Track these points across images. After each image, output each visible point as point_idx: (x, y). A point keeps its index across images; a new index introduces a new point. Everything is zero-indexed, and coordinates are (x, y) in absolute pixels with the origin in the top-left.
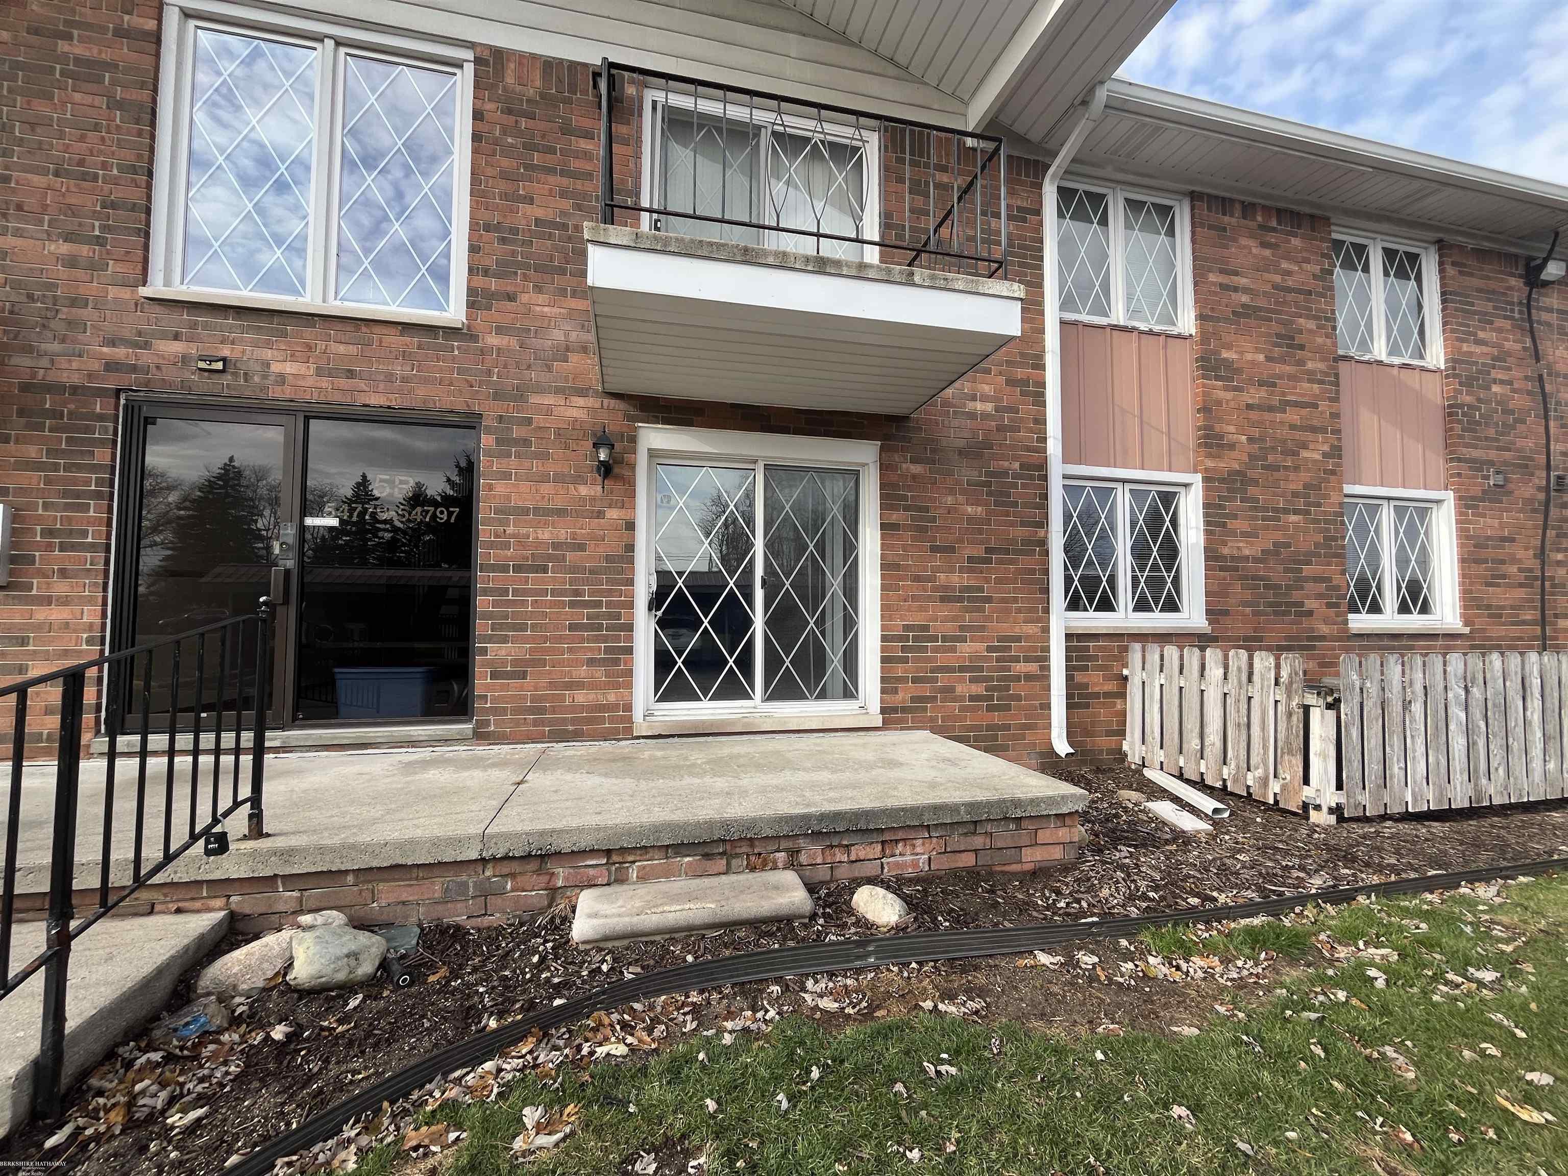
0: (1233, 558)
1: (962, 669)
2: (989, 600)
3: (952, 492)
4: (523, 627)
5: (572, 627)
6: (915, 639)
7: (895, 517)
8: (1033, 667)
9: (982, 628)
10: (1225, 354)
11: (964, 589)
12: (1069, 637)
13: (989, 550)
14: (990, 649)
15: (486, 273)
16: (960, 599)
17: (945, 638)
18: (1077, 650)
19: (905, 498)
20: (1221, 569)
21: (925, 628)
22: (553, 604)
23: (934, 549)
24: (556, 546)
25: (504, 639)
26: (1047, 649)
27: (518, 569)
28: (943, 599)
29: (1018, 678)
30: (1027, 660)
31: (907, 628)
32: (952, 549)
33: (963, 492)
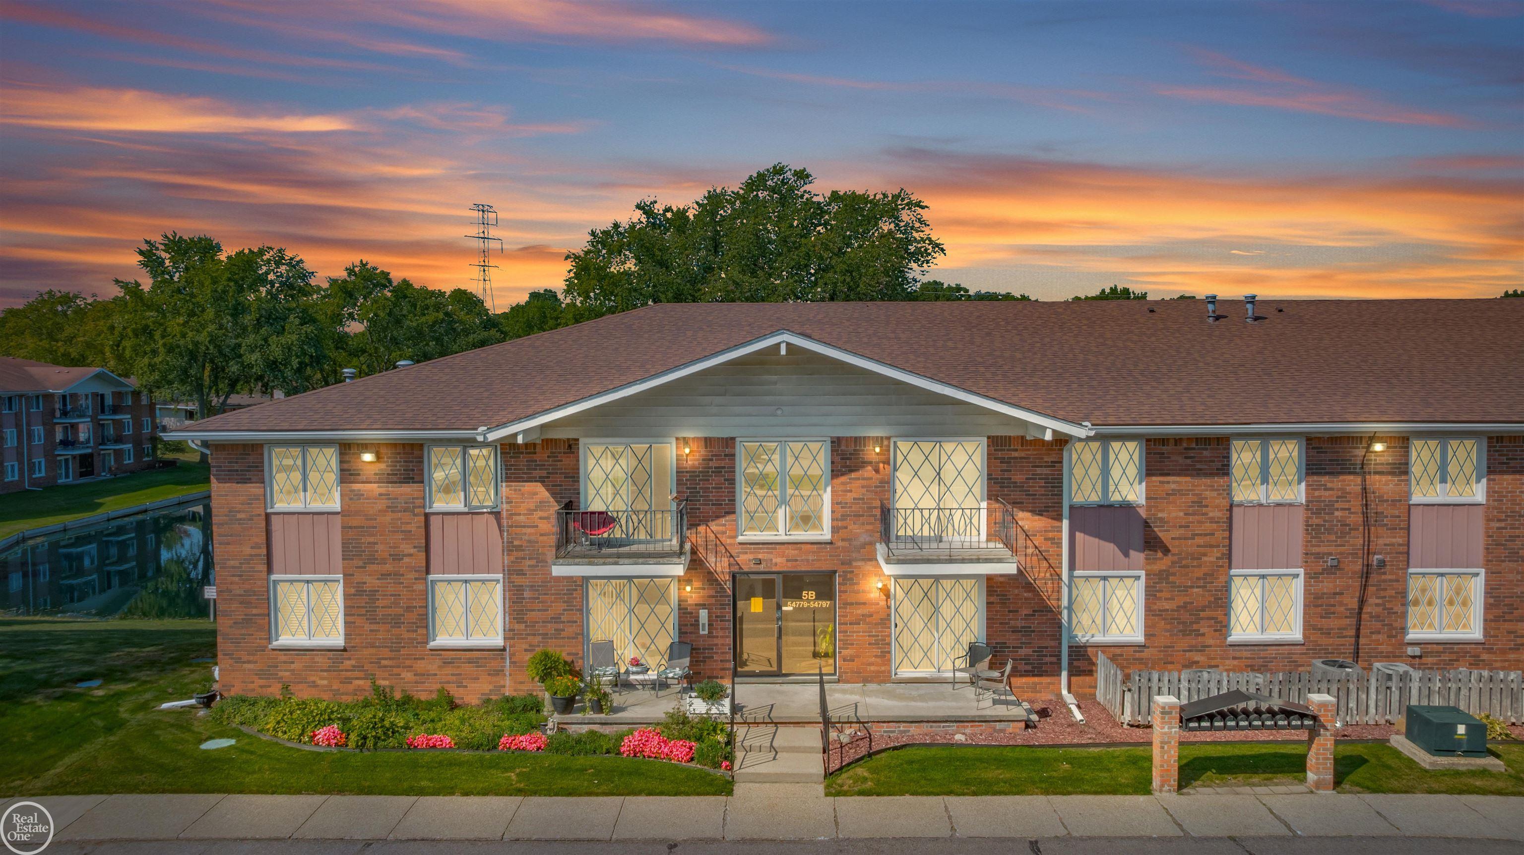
0: (1160, 611)
1: (1021, 659)
2: (1034, 631)
3: (1018, 587)
4: (853, 644)
5: (869, 644)
6: (1001, 648)
7: (992, 599)
8: (1054, 659)
9: (1030, 643)
10: (1160, 515)
11: (1022, 627)
12: (1070, 647)
13: (1034, 611)
14: (1034, 651)
15: (837, 520)
16: (1021, 631)
17: (1013, 647)
18: (1075, 651)
19: (996, 591)
20: (1153, 615)
21: (1005, 643)
22: (862, 636)
23: (1010, 611)
24: (863, 615)
25: (847, 648)
26: (1060, 652)
27: (851, 624)
28: (1013, 632)
29: (1047, 663)
30: (1051, 656)
31: (997, 643)
32: (1017, 611)
33: (1023, 587)
